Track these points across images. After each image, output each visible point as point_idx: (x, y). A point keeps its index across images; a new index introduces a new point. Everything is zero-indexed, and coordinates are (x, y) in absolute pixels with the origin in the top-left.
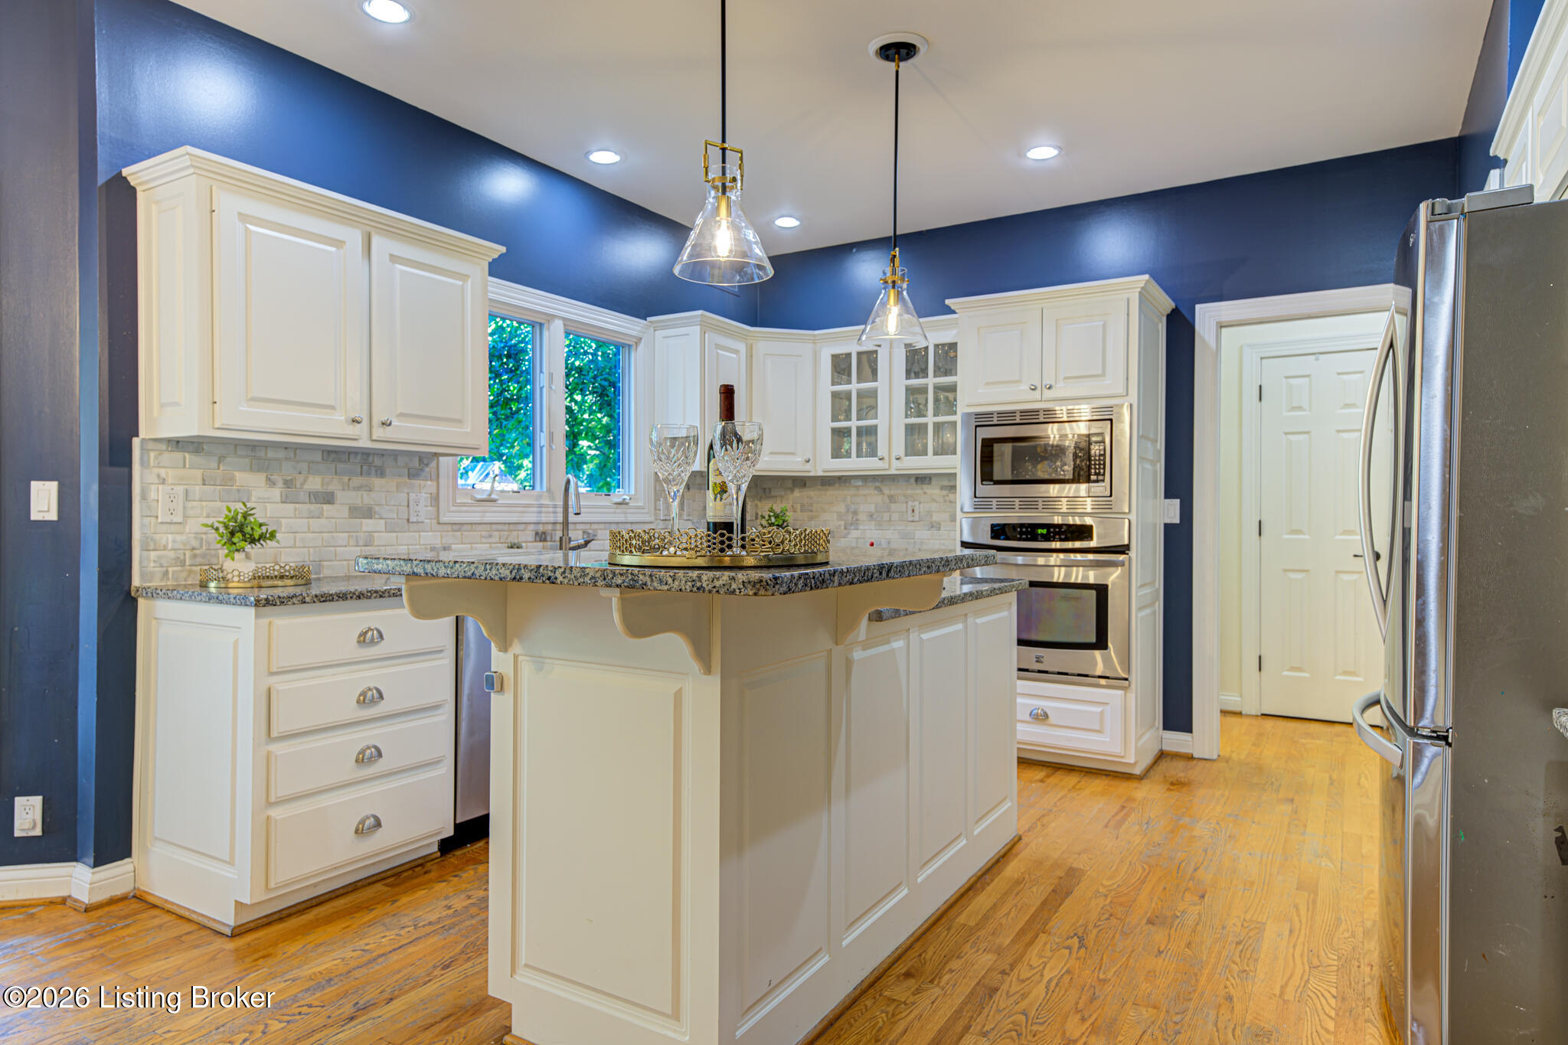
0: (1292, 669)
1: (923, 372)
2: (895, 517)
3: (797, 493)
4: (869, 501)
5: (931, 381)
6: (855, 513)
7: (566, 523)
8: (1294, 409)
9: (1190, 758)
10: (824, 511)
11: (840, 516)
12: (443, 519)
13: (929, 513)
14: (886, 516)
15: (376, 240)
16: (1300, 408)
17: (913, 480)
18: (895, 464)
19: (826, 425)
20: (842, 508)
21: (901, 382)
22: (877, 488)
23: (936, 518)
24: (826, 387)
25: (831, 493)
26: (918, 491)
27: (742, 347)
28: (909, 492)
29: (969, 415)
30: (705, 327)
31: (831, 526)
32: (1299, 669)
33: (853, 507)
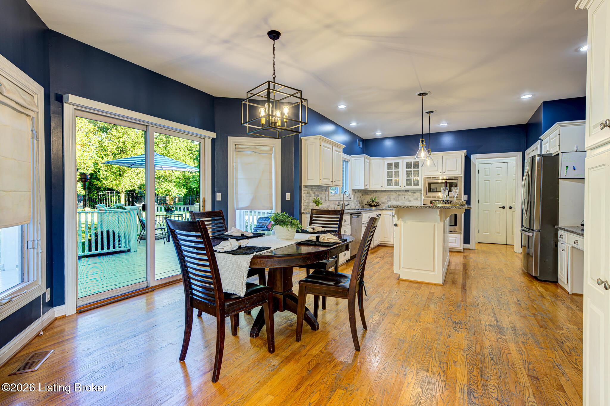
0: (486, 232)
1: (410, 167)
2: (400, 199)
3: (374, 194)
4: (393, 195)
5: (412, 169)
6: (390, 198)
7: (344, 201)
8: (486, 175)
9: (470, 249)
10: (382, 198)
11: (386, 199)
12: (329, 200)
13: (409, 198)
14: (398, 199)
15: (334, 147)
16: (487, 175)
17: (404, 191)
18: (404, 187)
19: (386, 178)
20: (386, 197)
21: (405, 170)
22: (395, 193)
23: (410, 199)
24: (386, 170)
25: (384, 194)
26: (406, 193)
27: (369, 161)
28: (403, 193)
29: (425, 177)
30: (365, 158)
31: (384, 201)
32: (487, 232)
33: (389, 197)
